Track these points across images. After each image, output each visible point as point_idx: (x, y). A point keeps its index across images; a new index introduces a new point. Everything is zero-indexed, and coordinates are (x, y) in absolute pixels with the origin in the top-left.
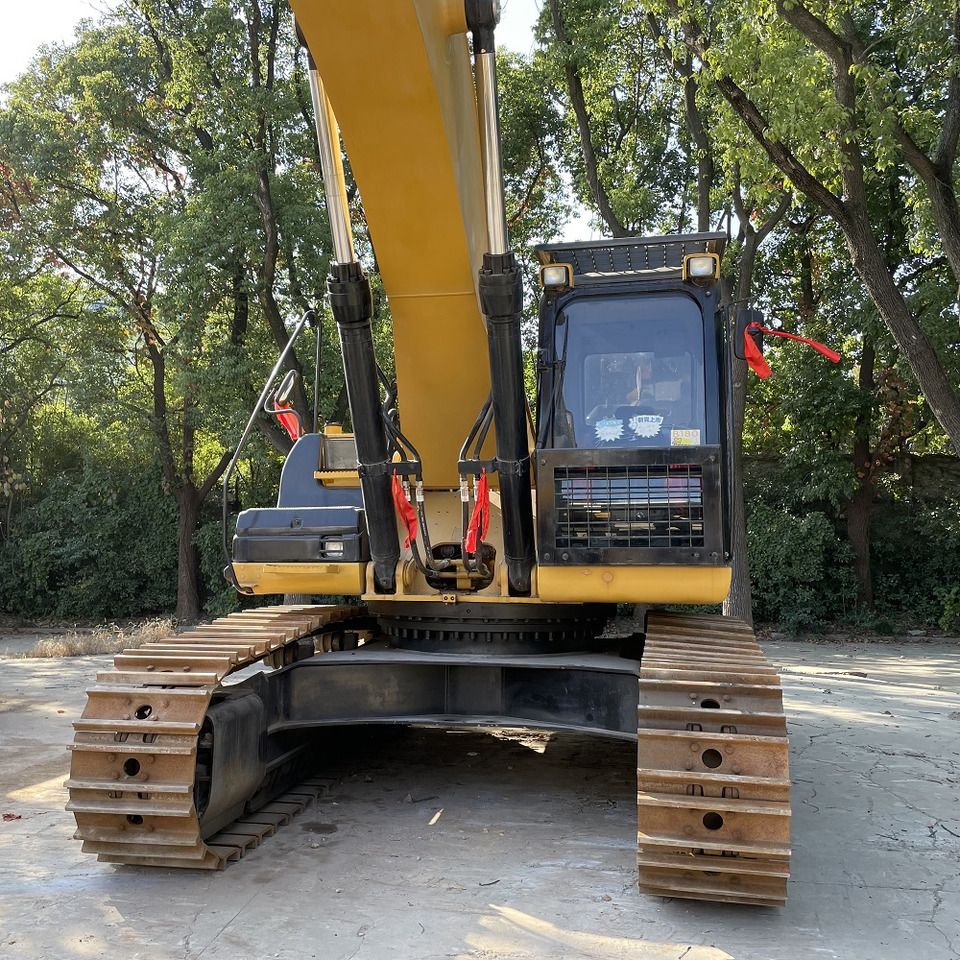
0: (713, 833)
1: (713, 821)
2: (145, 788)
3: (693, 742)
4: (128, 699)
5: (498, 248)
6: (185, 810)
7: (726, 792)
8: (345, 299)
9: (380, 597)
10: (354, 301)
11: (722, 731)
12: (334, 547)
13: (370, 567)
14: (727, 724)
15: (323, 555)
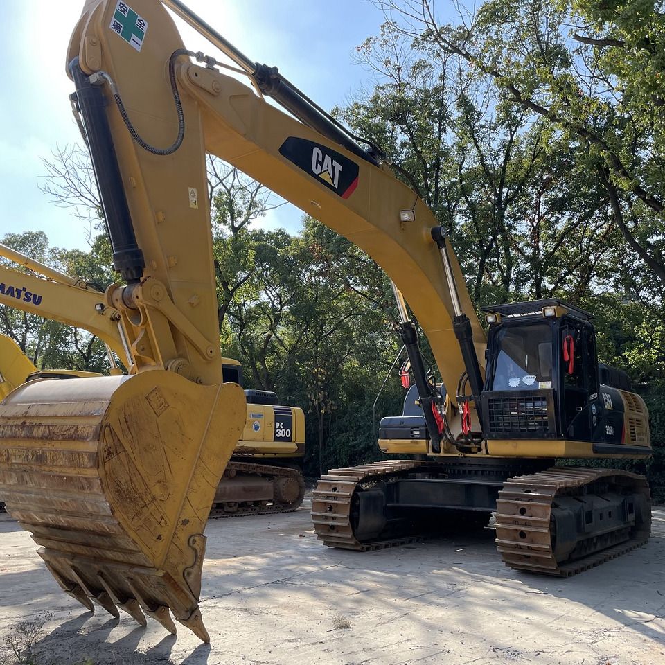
0: (523, 540)
1: (523, 535)
2: (334, 515)
3: (517, 504)
4: (330, 485)
5: (458, 314)
6: (346, 524)
7: (527, 523)
8: (406, 336)
9: (435, 454)
10: (409, 336)
11: (529, 501)
12: (417, 433)
13: (431, 441)
14: (531, 499)
15: (413, 436)
